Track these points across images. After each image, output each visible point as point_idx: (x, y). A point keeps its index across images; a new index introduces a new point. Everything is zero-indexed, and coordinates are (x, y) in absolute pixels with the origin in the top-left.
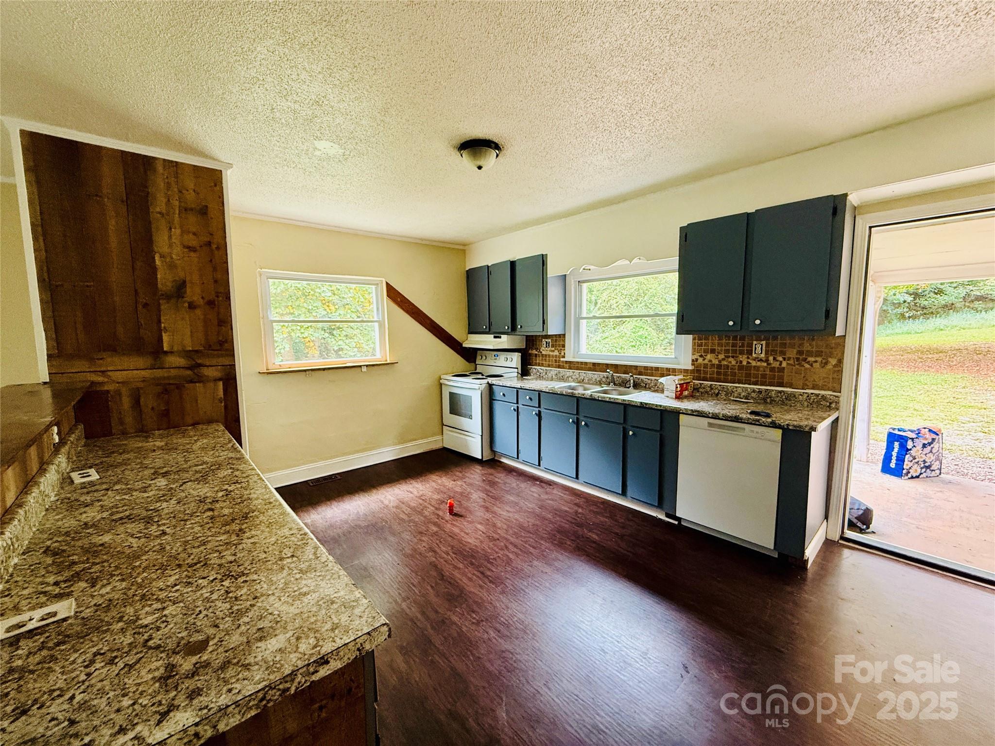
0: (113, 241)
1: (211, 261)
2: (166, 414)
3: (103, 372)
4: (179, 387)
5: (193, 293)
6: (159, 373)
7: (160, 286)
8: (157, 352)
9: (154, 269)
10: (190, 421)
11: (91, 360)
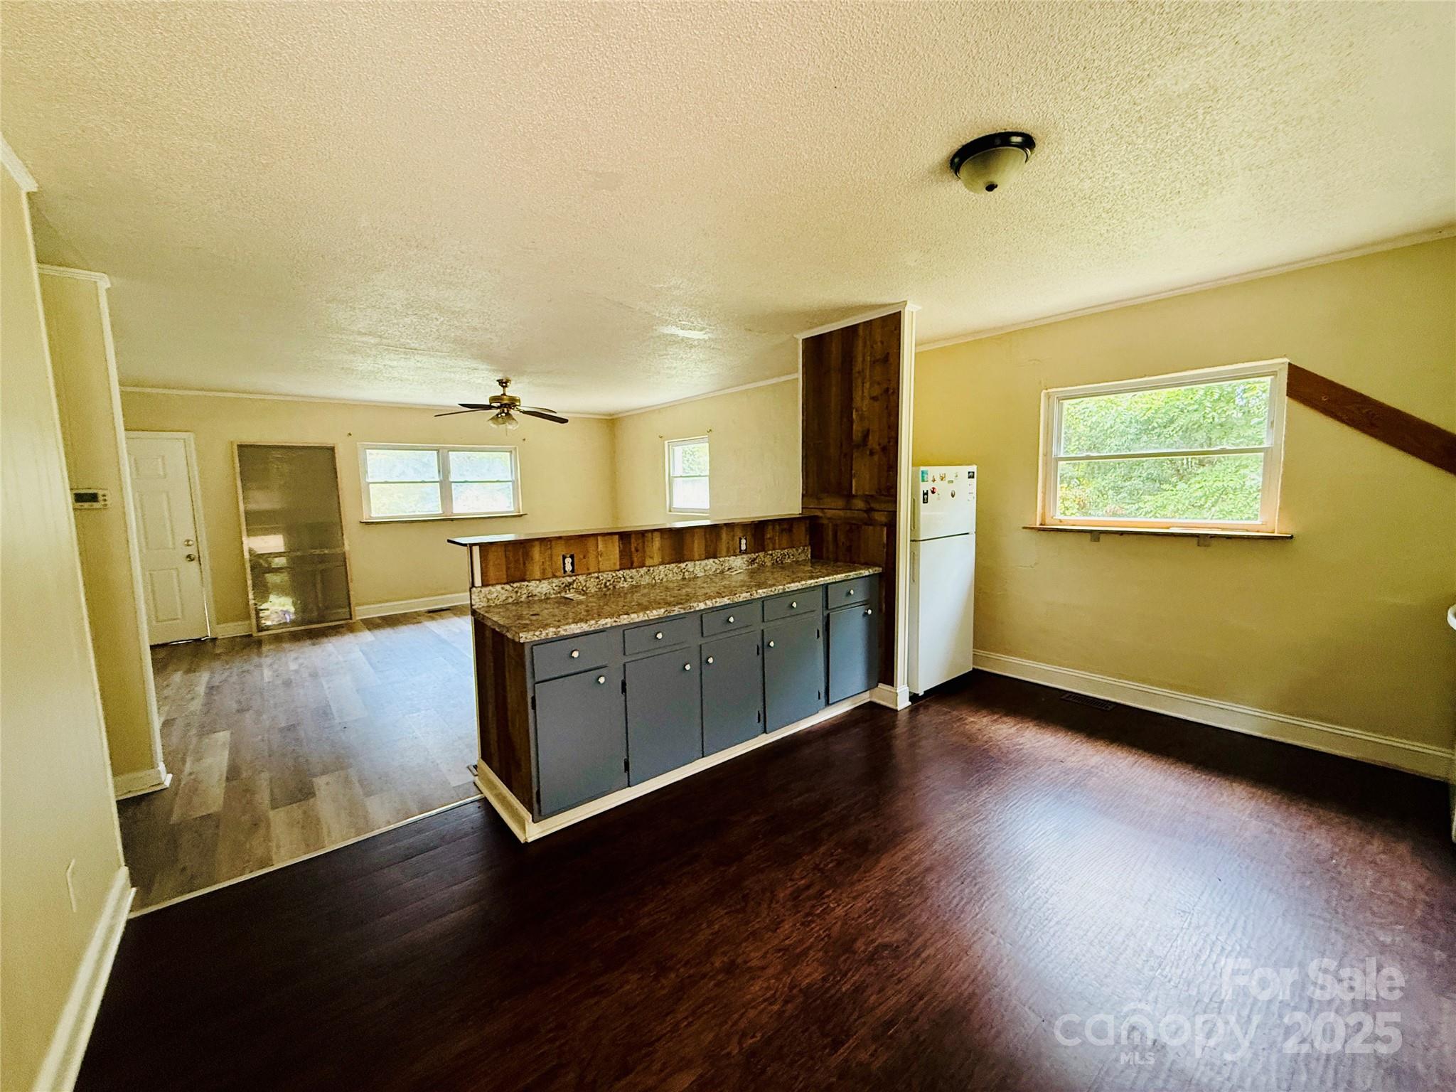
0: (833, 405)
1: (887, 407)
2: (849, 549)
3: (822, 509)
4: (858, 527)
5: (873, 442)
6: (849, 513)
7: (854, 437)
8: (849, 496)
9: (851, 422)
10: (862, 560)
11: (819, 499)
